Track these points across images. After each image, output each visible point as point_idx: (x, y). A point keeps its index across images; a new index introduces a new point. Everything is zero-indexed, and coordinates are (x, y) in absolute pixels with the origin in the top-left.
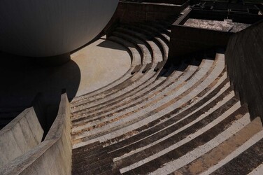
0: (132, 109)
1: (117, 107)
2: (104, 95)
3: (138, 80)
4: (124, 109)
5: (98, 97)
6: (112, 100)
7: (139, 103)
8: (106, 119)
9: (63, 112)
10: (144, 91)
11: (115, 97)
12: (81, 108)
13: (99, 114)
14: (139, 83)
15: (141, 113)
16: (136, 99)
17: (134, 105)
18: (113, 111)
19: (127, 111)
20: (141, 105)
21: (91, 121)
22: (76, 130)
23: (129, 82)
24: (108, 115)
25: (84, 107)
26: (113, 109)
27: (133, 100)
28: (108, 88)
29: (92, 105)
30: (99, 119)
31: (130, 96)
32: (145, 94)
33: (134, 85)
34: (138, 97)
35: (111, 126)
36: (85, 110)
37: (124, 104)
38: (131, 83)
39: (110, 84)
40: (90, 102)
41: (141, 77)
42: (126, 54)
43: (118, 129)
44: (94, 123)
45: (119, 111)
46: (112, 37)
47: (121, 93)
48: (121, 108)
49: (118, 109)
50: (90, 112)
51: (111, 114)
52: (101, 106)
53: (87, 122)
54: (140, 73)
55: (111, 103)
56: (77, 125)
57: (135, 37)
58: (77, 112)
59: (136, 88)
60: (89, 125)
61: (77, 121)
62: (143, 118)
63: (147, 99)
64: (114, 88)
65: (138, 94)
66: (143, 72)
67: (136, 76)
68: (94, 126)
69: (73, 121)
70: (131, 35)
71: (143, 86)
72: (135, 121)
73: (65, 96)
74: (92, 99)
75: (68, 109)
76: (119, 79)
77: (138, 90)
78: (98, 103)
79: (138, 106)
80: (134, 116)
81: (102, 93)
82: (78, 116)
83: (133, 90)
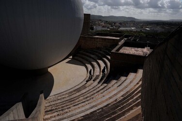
0: (83, 104)
1: (74, 103)
2: (67, 95)
3: (90, 85)
4: (78, 104)
5: (63, 96)
6: (72, 99)
7: (88, 101)
8: (66, 110)
9: (40, 105)
10: (92, 93)
11: (74, 96)
12: (52, 103)
13: (63, 107)
14: (90, 88)
15: (87, 107)
16: (86, 98)
17: (84, 102)
18: (71, 105)
19: (80, 105)
21: (57, 111)
22: (47, 117)
23: (84, 87)
24: (68, 108)
25: (54, 103)
26: (71, 104)
27: (84, 99)
28: (70, 91)
29: (59, 101)
30: (62, 110)
31: (83, 96)
32: (92, 95)
33: (87, 89)
34: (88, 97)
35: (68, 114)
36: (54, 105)
37: (78, 101)
38: (85, 88)
39: (72, 88)
40: (58, 100)
41: (92, 84)
42: (83, 68)
43: (72, 116)
44: (58, 113)
45: (74, 106)
46: (76, 57)
47: (78, 94)
48: (76, 104)
49: (75, 104)
50: (57, 106)
51: (70, 108)
52: (64, 102)
53: (54, 112)
54: (91, 81)
55: (71, 101)
56: (48, 114)
57: (91, 57)
58: (49, 106)
59: (88, 91)
60: (56, 114)
61: (48, 111)
62: (88, 110)
63: (93, 98)
64: (74, 91)
65: (88, 95)
66: (94, 81)
67: (89, 83)
68: (58, 115)
69: (46, 112)
70: (88, 56)
71: (92, 90)
72: (83, 111)
73: (42, 96)
74: (59, 98)
75: (44, 104)
76: (78, 85)
78: (63, 100)
79: (87, 102)
80: (83, 109)
81: (66, 94)
82: (49, 108)
83: (86, 92)
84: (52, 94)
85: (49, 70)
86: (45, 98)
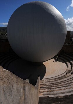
0: (64, 88)
1: (58, 86)
2: (53, 80)
3: (69, 76)
4: (61, 87)
5: (51, 80)
7: (67, 86)
8: (53, 90)
9: (38, 83)
10: (70, 82)
11: (58, 82)
12: (44, 83)
13: (51, 87)
14: (69, 78)
15: (67, 90)
16: (66, 84)
17: (65, 87)
18: (56, 87)
19: (62, 88)
20: (68, 87)
21: (47, 89)
23: (65, 77)
24: (54, 88)
25: (45, 83)
26: (56, 86)
27: (65, 84)
28: (55, 78)
29: (48, 83)
30: (50, 89)
31: (64, 83)
32: (70, 83)
33: (67, 79)
34: (67, 84)
35: (54, 92)
36: (45, 84)
37: (61, 85)
38: (66, 77)
40: (48, 82)
41: (70, 75)
42: (65, 64)
43: (56, 94)
45: (58, 88)
46: (60, 57)
47: (60, 81)
48: (59, 87)
49: (58, 87)
50: (47, 86)
51: (55, 88)
52: (52, 84)
53: (45, 89)
54: (70, 74)
55: (56, 84)
57: (70, 58)
59: (67, 80)
60: (46, 90)
61: (42, 88)
62: (67, 92)
63: (71, 85)
64: (58, 78)
65: (68, 83)
66: (71, 74)
67: (68, 75)
68: (48, 91)
69: (41, 88)
70: (68, 57)
71: (70, 80)
72: (64, 93)
73: (39, 78)
74: (49, 81)
75: (40, 83)
76: (61, 75)
77: (68, 81)
78: (50, 83)
79: (66, 87)
80: (64, 91)
81: (53, 79)
82: (43, 86)
83: (66, 80)
84: (44, 78)
85: (44, 63)
86: (41, 79)
